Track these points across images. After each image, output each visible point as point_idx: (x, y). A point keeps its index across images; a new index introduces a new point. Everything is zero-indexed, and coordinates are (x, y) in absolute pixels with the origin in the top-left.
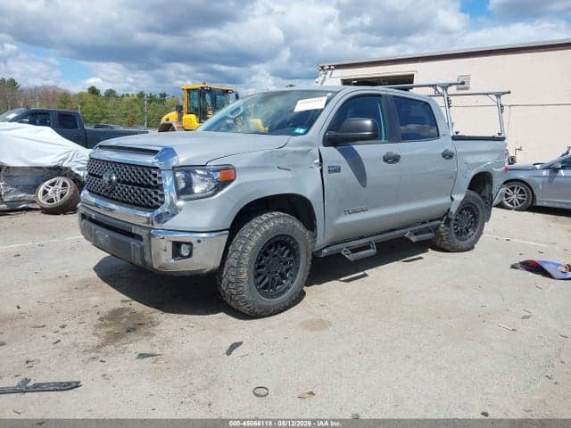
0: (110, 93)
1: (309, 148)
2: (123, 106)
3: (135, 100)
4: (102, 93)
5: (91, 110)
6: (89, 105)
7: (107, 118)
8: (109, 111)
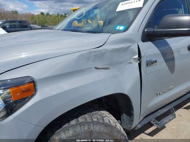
0: (48, 14)
1: (129, 44)
2: (52, 18)
3: (56, 16)
4: (45, 14)
5: (41, 20)
6: (41, 19)
7: (47, 23)
8: (47, 20)
